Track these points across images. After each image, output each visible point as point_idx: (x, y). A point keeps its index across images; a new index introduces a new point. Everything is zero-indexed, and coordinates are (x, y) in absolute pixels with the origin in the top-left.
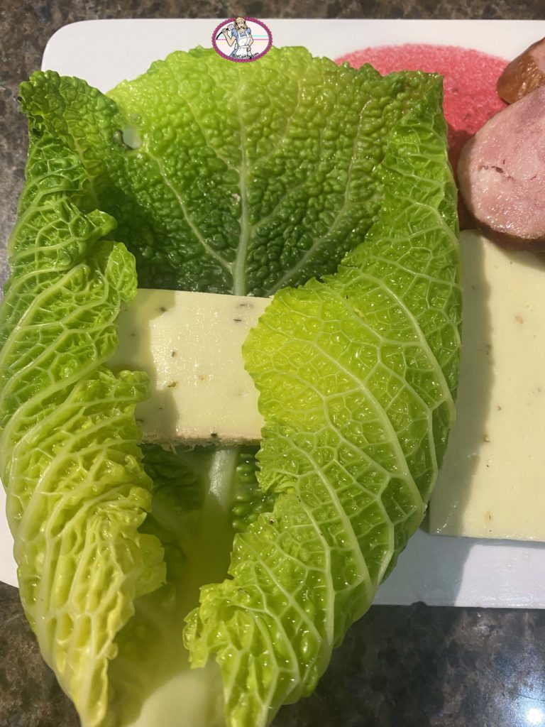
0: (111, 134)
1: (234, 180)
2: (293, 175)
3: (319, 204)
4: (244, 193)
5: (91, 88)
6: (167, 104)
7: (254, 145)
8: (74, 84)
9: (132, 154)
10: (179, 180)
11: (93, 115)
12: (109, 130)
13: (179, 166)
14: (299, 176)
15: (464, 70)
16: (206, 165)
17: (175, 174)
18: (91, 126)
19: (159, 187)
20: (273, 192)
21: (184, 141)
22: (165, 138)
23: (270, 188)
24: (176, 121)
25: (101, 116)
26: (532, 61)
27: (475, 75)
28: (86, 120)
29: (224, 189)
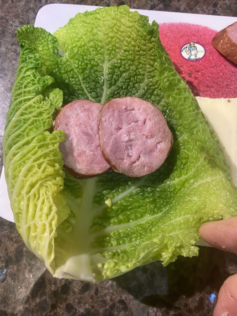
0: (54, 50)
1: (102, 70)
2: (125, 68)
3: (135, 80)
4: (105, 76)
5: (47, 32)
6: (75, 38)
7: (110, 54)
8: (40, 30)
9: (62, 58)
10: (79, 69)
11: (47, 43)
12: (53, 49)
13: (80, 63)
14: (127, 68)
15: (202, 34)
16: (90, 64)
17: (78, 67)
18: (46, 47)
19: (72, 72)
20: (117, 76)
21: (82, 53)
22: (74, 52)
23: (116, 74)
24: (79, 45)
25: (50, 43)
26: (226, 32)
27: (206, 37)
28: (44, 44)
29: (98, 74)
